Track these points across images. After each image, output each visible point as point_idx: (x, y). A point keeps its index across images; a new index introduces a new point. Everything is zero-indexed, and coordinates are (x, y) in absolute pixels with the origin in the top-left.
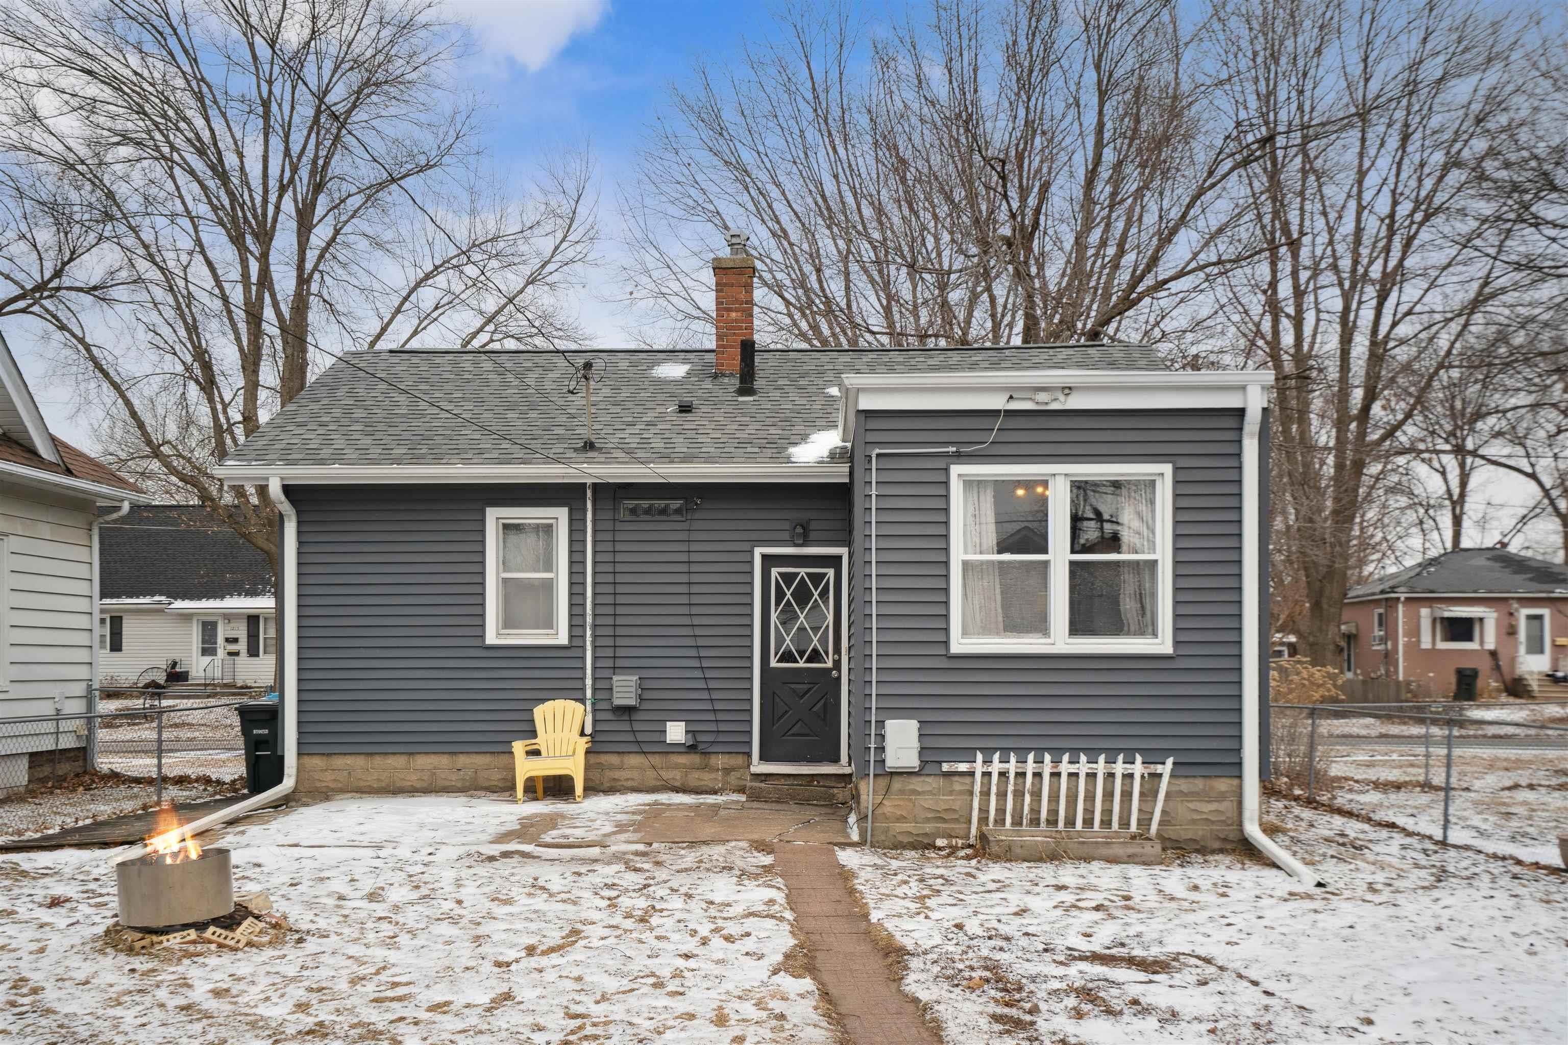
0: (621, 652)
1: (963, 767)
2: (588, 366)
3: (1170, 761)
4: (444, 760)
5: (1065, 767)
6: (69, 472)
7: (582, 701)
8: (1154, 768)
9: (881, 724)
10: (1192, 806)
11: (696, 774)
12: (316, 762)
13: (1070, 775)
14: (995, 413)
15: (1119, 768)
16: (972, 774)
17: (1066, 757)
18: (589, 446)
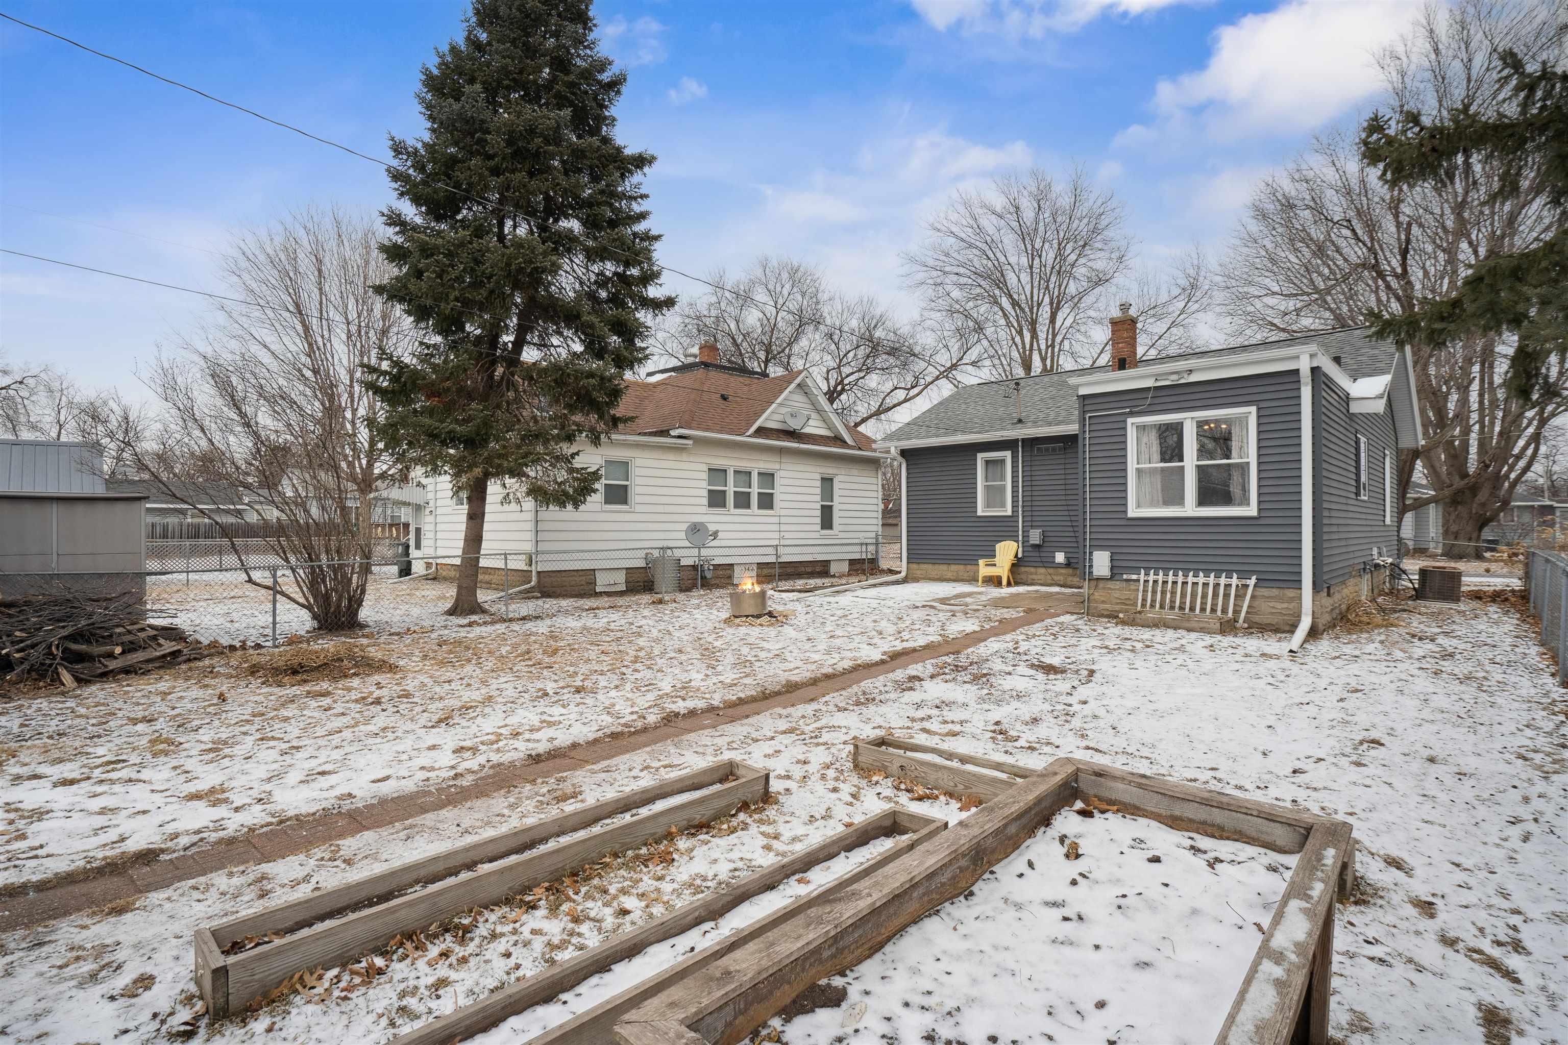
0: (1035, 519)
1: (1134, 577)
2: (1017, 384)
3: (1254, 578)
4: (962, 567)
5: (1191, 579)
6: (860, 449)
7: (1017, 541)
8: (1244, 582)
9: (1091, 554)
10: (1271, 604)
11: (1070, 578)
12: (914, 566)
13: (1193, 583)
14: (1149, 389)
15: (1223, 581)
16: (1138, 581)
17: (1191, 574)
18: (1020, 421)
